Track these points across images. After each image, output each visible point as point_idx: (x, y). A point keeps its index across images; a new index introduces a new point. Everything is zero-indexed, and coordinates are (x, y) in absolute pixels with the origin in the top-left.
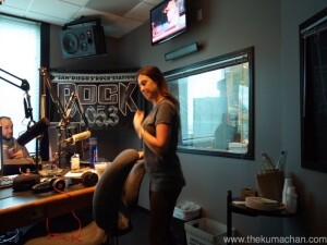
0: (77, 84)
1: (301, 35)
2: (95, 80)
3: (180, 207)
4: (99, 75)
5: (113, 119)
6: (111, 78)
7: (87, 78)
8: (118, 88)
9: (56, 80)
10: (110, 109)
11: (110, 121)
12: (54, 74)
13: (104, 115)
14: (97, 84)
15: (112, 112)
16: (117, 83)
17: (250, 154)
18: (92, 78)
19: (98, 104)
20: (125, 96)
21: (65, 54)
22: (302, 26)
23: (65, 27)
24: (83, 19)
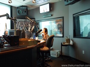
0: (20, 21)
1: (73, 16)
2: (24, 21)
10: (28, 28)
16: (29, 22)
17: (63, 37)
20: (31, 25)
21: (18, 14)
22: (73, 15)
24: (22, 6)
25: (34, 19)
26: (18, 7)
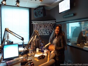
0: (38, 24)
2: (43, 23)
4: (44, 22)
6: (47, 22)
8: (49, 25)
9: (33, 23)
10: (47, 31)
11: (47, 34)
12: (32, 22)
13: (45, 32)
15: (48, 31)
16: (49, 24)
18: (42, 22)
19: (44, 29)
20: (51, 27)
21: (35, 16)
23: (35, 9)
24: (40, 7)
25: (55, 20)
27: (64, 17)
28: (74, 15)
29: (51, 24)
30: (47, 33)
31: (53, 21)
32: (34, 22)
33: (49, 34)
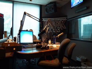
2: (53, 20)
3: (79, 58)
4: (55, 18)
5: (58, 31)
6: (58, 19)
7: (52, 19)
9: (43, 20)
10: (58, 28)
12: (43, 19)
14: (54, 21)
16: (60, 21)
20: (62, 24)
21: (46, 13)
25: (67, 16)
26: (46, 5)
27: (76, 12)
28: (88, 8)
29: (62, 20)
30: (57, 30)
31: (65, 18)
32: (45, 19)
33: (59, 31)
